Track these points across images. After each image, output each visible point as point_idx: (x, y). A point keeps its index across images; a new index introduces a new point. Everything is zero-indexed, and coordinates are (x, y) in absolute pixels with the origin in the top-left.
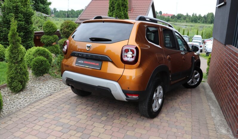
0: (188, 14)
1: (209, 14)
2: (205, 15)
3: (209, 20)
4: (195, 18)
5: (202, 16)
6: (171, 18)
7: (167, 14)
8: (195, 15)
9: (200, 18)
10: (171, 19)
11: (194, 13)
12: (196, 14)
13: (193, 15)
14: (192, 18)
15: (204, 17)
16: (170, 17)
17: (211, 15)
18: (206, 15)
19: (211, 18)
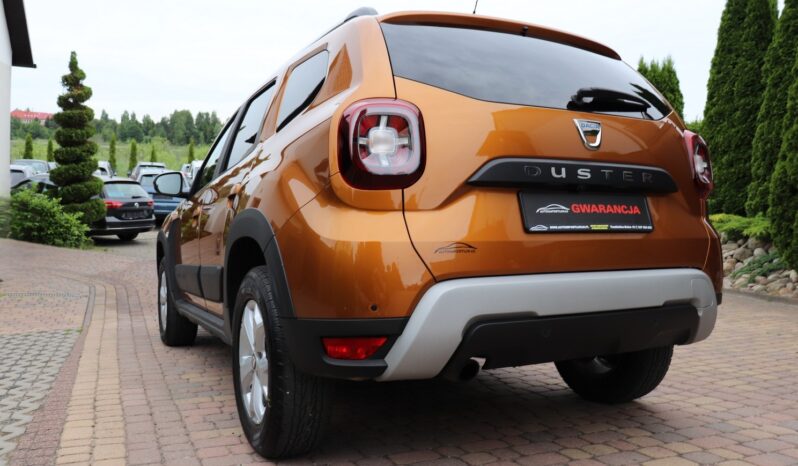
0: (107, 116)
1: (176, 116)
2: (163, 119)
3: (180, 134)
4: (132, 128)
5: (156, 122)
6: (47, 125)
7: (28, 111)
8: (130, 118)
9: (148, 129)
10: (46, 130)
11: (126, 112)
12: (134, 116)
13: (124, 117)
14: (122, 125)
15: (163, 123)
16: (43, 123)
17: (184, 119)
18: (168, 117)
19: (184, 127)
